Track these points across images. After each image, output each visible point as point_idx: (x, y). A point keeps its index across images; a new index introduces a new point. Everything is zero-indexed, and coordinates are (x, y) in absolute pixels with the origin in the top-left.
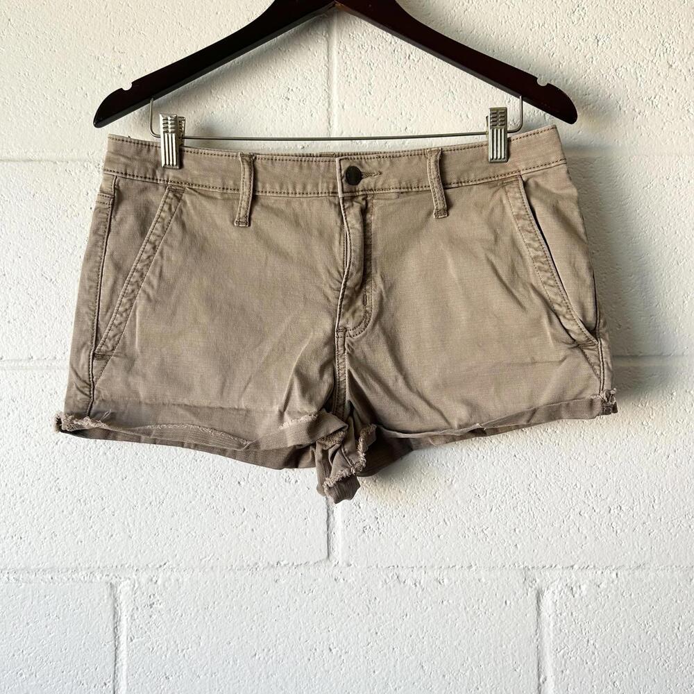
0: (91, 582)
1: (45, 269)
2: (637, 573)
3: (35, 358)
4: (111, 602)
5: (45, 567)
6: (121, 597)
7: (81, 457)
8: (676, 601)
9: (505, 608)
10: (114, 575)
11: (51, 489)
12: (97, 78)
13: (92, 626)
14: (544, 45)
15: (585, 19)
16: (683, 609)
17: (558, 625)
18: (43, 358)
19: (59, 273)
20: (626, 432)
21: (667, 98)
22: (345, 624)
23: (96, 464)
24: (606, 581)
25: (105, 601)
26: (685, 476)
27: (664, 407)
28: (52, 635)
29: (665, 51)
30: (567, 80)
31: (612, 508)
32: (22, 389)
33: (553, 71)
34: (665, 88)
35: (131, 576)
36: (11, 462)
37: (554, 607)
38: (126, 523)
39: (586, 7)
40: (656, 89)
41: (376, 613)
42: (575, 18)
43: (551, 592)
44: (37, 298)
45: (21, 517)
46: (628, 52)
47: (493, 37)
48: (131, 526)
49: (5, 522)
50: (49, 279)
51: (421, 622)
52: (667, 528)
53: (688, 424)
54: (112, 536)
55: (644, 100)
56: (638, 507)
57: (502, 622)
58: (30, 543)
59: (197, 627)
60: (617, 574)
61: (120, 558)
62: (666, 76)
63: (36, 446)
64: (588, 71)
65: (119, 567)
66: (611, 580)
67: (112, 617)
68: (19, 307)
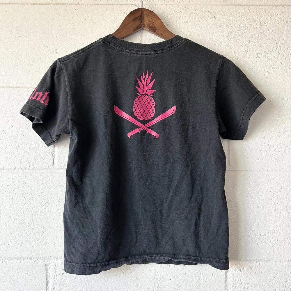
0: (37, 264)
1: (23, 132)
2: (268, 262)
3: (17, 168)
4: (45, 272)
5: (18, 257)
6: (50, 271)
7: (35, 210)
8: (284, 275)
9: (212, 277)
10: (47, 261)
11: (22, 223)
12: (47, 54)
13: (37, 283)
14: (228, 44)
15: (245, 34)
16: (287, 278)
17: (235, 285)
18: (21, 168)
19: (28, 133)
20: (263, 203)
21: (278, 66)
22: (144, 283)
23: (41, 213)
24: (255, 266)
25: (43, 272)
26: (288, 221)
27: (278, 192)
28: (20, 286)
29: (277, 47)
30: (237, 58)
31: (257, 235)
32: (11, 181)
33: (232, 54)
34: (277, 62)
35: (54, 261)
36: (5, 212)
37: (232, 277)
38: (53, 239)
39: (245, 30)
40: (274, 63)
41: (158, 278)
42: (240, 34)
43: (231, 271)
44: (19, 144)
45: (9, 235)
46: (262, 47)
47: (208, 41)
48: (55, 239)
49: (2, 237)
50: (24, 136)
51: (176, 283)
52: (280, 244)
53: (288, 200)
54: (47, 244)
55: (269, 67)
56: (268, 234)
57: (211, 283)
58: (12, 247)
59: (81, 283)
60: (259, 263)
61: (50, 253)
62: (278, 57)
63: (16, 205)
64: (246, 55)
65: (49, 257)
66: (257, 266)
67: (45, 279)
68: (12, 147)
